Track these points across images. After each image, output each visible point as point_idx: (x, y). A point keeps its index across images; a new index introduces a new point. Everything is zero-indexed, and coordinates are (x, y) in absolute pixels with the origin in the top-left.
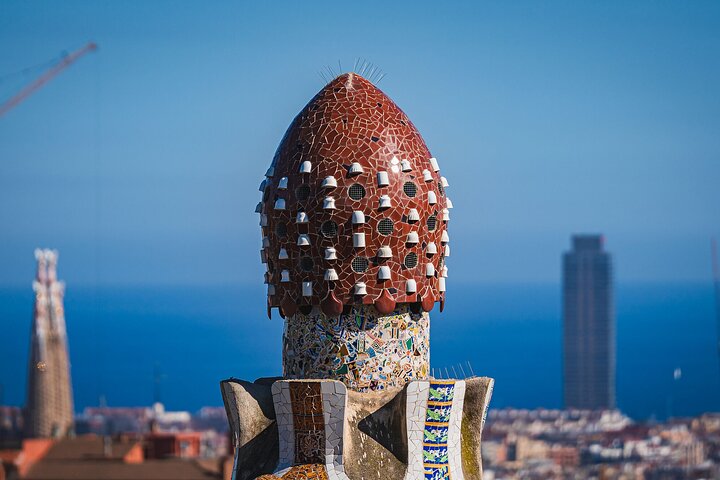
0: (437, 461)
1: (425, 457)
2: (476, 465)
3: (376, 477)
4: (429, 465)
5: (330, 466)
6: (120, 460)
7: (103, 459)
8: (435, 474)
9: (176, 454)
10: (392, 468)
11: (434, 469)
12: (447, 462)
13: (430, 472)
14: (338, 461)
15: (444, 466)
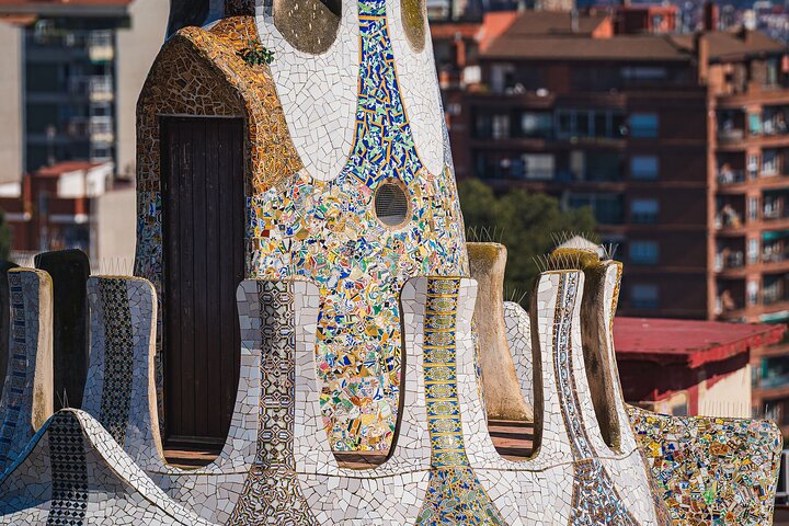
0: (374, 13)
1: (360, 9)
2: (421, 18)
3: (307, 29)
4: (364, 18)
5: (259, 18)
6: (589, 35)
7: (571, 34)
8: (371, 26)
9: (650, 30)
10: (324, 21)
11: (370, 21)
12: (384, 14)
13: (365, 24)
14: (268, 13)
15: (381, 19)
